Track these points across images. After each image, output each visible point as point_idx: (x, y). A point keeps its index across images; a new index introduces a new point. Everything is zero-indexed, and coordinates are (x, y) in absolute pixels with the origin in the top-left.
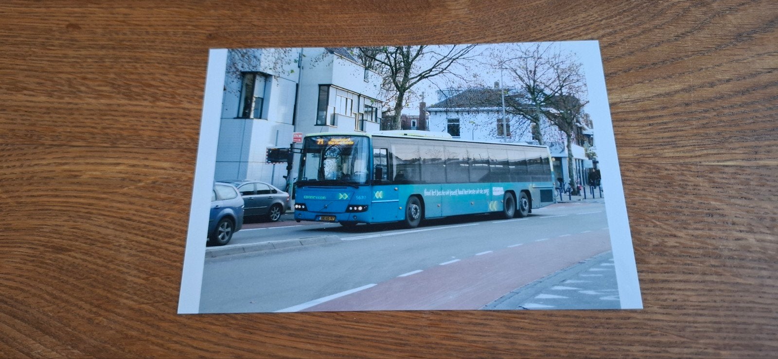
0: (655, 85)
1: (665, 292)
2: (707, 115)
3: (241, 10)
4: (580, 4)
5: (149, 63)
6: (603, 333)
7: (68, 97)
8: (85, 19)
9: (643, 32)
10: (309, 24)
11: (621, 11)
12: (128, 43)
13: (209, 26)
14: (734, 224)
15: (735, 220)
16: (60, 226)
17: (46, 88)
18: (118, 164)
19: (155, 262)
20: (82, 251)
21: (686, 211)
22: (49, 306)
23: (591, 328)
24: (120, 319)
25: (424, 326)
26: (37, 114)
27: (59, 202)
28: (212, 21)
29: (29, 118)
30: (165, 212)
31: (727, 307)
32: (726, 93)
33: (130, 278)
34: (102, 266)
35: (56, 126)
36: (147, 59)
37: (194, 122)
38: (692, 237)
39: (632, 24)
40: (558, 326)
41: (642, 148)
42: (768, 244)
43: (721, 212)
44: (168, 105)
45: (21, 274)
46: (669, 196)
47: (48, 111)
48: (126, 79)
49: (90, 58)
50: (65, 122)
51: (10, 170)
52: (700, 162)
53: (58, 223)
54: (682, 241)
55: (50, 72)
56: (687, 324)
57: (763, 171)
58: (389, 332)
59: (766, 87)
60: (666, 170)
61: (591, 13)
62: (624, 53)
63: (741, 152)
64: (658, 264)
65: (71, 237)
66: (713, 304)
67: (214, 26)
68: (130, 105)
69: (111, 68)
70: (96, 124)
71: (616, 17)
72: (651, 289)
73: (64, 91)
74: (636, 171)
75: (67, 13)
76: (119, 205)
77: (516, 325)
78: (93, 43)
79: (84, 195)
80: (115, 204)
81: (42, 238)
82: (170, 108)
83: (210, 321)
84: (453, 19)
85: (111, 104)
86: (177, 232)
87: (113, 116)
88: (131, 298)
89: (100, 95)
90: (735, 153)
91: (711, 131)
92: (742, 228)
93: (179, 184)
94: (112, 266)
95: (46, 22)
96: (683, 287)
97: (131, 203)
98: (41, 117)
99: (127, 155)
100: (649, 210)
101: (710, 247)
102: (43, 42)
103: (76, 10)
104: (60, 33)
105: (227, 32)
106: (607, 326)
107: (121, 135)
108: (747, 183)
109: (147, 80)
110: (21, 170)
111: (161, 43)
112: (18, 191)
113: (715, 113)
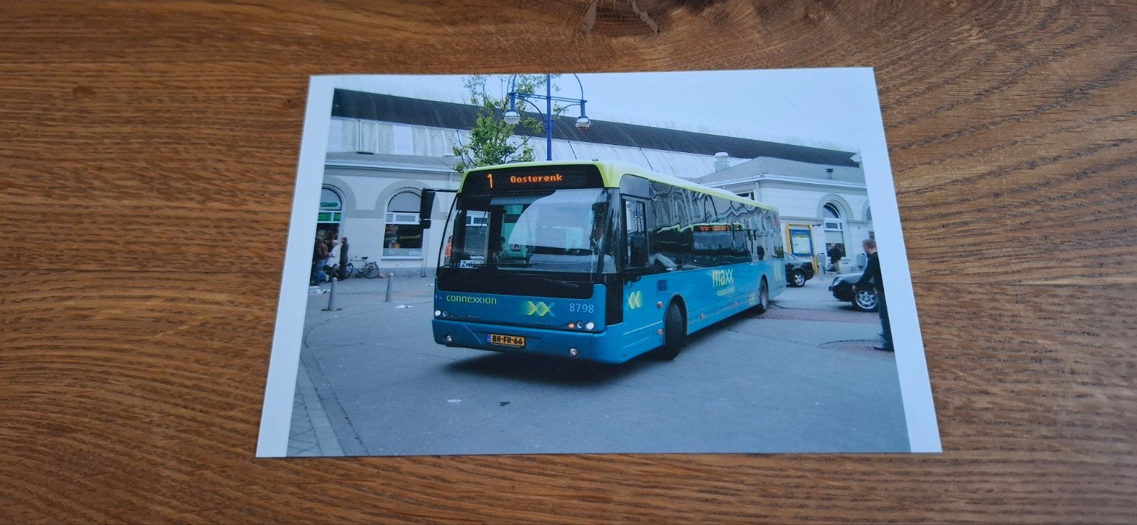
2: (1027, 210)
3: (336, 64)
4: (835, 49)
7: (75, 196)
8: (102, 79)
9: (928, 89)
11: (893, 59)
13: (289, 88)
14: (1073, 372)
15: (1077, 367)
16: (60, 393)
17: (41, 184)
18: (150, 297)
19: (203, 447)
20: (92, 431)
21: (1002, 355)
26: (28, 223)
27: (59, 357)
28: (291, 80)
29: (15, 229)
30: (219, 370)
31: (1069, 500)
32: (1053, 176)
33: (166, 473)
34: (123, 454)
35: (56, 241)
37: (264, 232)
38: (1013, 395)
39: (911, 77)
41: (932, 260)
42: (1126, 403)
43: (1053, 355)
44: (226, 207)
46: (976, 332)
48: (163, 169)
49: (109, 137)
52: (1020, 281)
54: (998, 400)
55: (48, 160)
57: (1113, 293)
59: (1111, 167)
60: (970, 293)
63: (1079, 265)
64: (963, 436)
65: (77, 411)
66: (1048, 496)
67: (294, 88)
68: (169, 207)
69: (140, 153)
70: (117, 236)
72: (954, 474)
73: (69, 188)
74: (926, 296)
75: (76, 71)
78: (114, 115)
79: (97, 344)
81: (32, 413)
82: (228, 211)
85: (139, 207)
86: (237, 400)
87: (142, 224)
88: (167, 503)
89: (122, 193)
90: (1071, 267)
91: (1034, 234)
92: (1086, 379)
93: (240, 327)
94: (138, 454)
96: (1001, 471)
97: (168, 357)
98: (32, 227)
99: (163, 283)
100: (947, 354)
101: (1038, 408)
102: (39, 114)
104: (64, 100)
107: (154, 253)
108: (1089, 311)
109: (193, 169)
111: (217, 113)
113: (1038, 208)
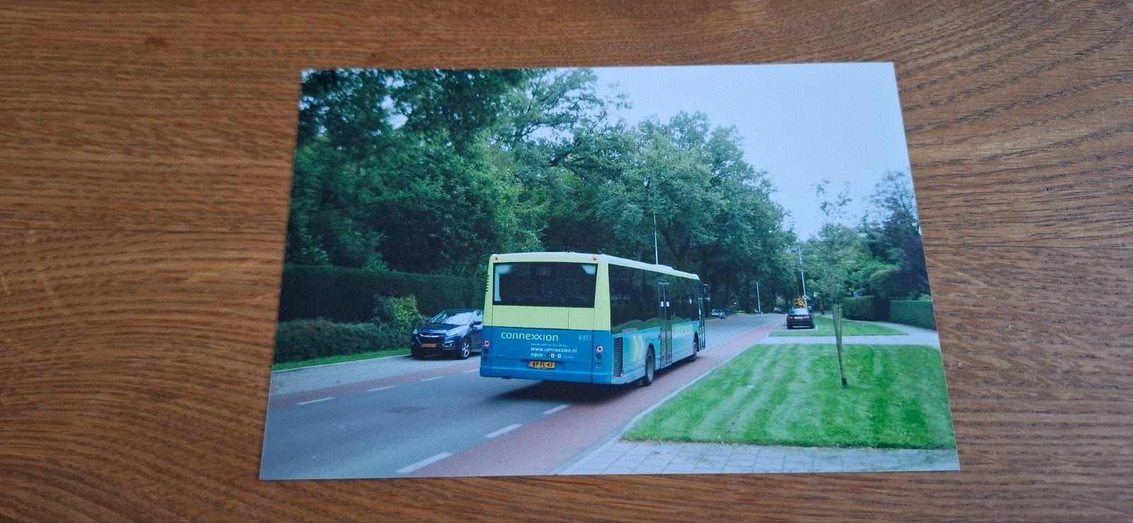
0: (1050, 129)
1: (1084, 441)
5: (280, 100)
6: (998, 506)
10: (526, 38)
12: (245, 69)
22: (150, 485)
23: (979, 498)
24: (266, 502)
25: (731, 503)
36: (279, 93)
40: (931, 497)
45: (101, 434)
47: (127, 176)
50: (155, 194)
51: (72, 272)
53: (157, 354)
56: (1119, 489)
58: (679, 514)
61: (951, 19)
62: (1003, 79)
71: (987, 24)
76: (251, 324)
77: (871, 497)
80: (243, 323)
83: (404, 501)
84: (745, 28)
95: (111, 35)
103: (160, 16)
105: (400, 52)
106: (1002, 495)
110: (91, 270)
112: (87, 304)
